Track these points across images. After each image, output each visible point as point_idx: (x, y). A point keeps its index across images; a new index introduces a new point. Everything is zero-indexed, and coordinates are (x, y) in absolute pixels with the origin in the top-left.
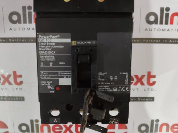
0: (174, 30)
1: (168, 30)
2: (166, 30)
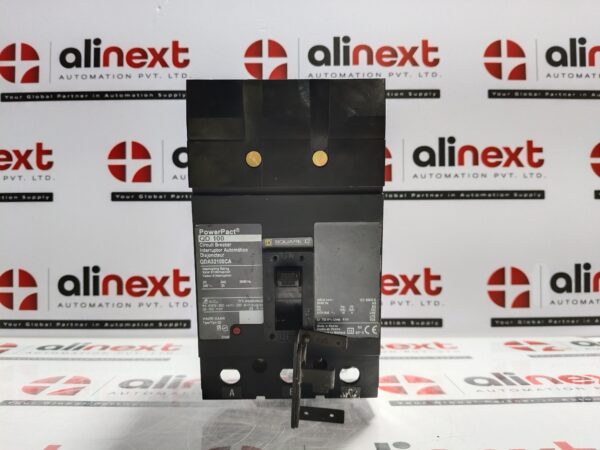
0: (466, 176)
1: (456, 176)
2: (453, 176)
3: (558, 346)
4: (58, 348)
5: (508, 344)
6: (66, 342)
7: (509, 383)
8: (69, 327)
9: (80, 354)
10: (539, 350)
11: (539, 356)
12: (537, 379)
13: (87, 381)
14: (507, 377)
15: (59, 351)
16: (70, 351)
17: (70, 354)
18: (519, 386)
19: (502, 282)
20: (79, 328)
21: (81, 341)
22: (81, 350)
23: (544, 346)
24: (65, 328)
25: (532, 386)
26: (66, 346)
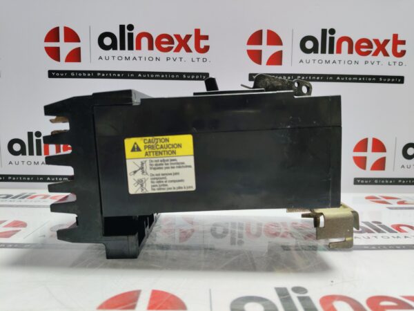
1: (334, 62)
2: (331, 62)
3: (408, 201)
4: (8, 196)
5: (367, 198)
6: (15, 192)
7: (379, 231)
8: (19, 181)
9: (23, 202)
10: (394, 204)
11: (396, 208)
12: (402, 228)
13: (24, 225)
14: (376, 225)
15: (8, 199)
16: (17, 199)
17: (16, 202)
18: (388, 234)
19: (365, 150)
20: (26, 181)
21: (28, 192)
22: (25, 199)
23: (398, 200)
24: (16, 181)
25: (399, 234)
26: (15, 195)
